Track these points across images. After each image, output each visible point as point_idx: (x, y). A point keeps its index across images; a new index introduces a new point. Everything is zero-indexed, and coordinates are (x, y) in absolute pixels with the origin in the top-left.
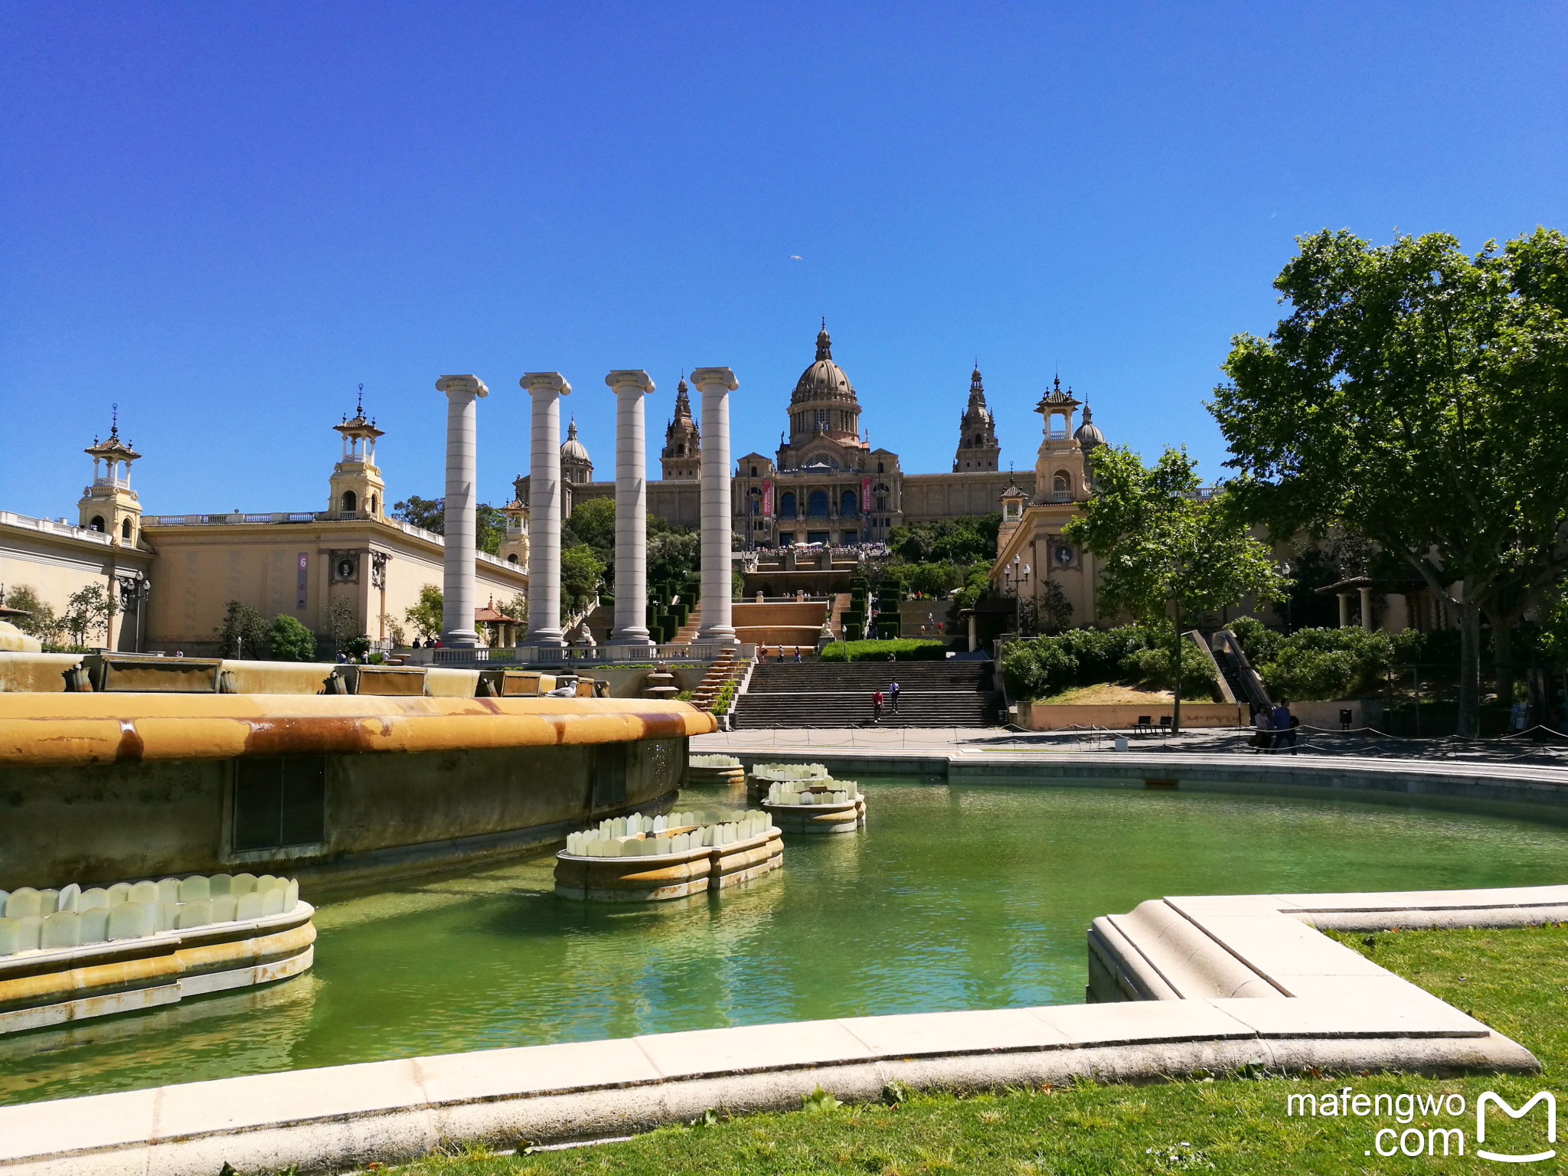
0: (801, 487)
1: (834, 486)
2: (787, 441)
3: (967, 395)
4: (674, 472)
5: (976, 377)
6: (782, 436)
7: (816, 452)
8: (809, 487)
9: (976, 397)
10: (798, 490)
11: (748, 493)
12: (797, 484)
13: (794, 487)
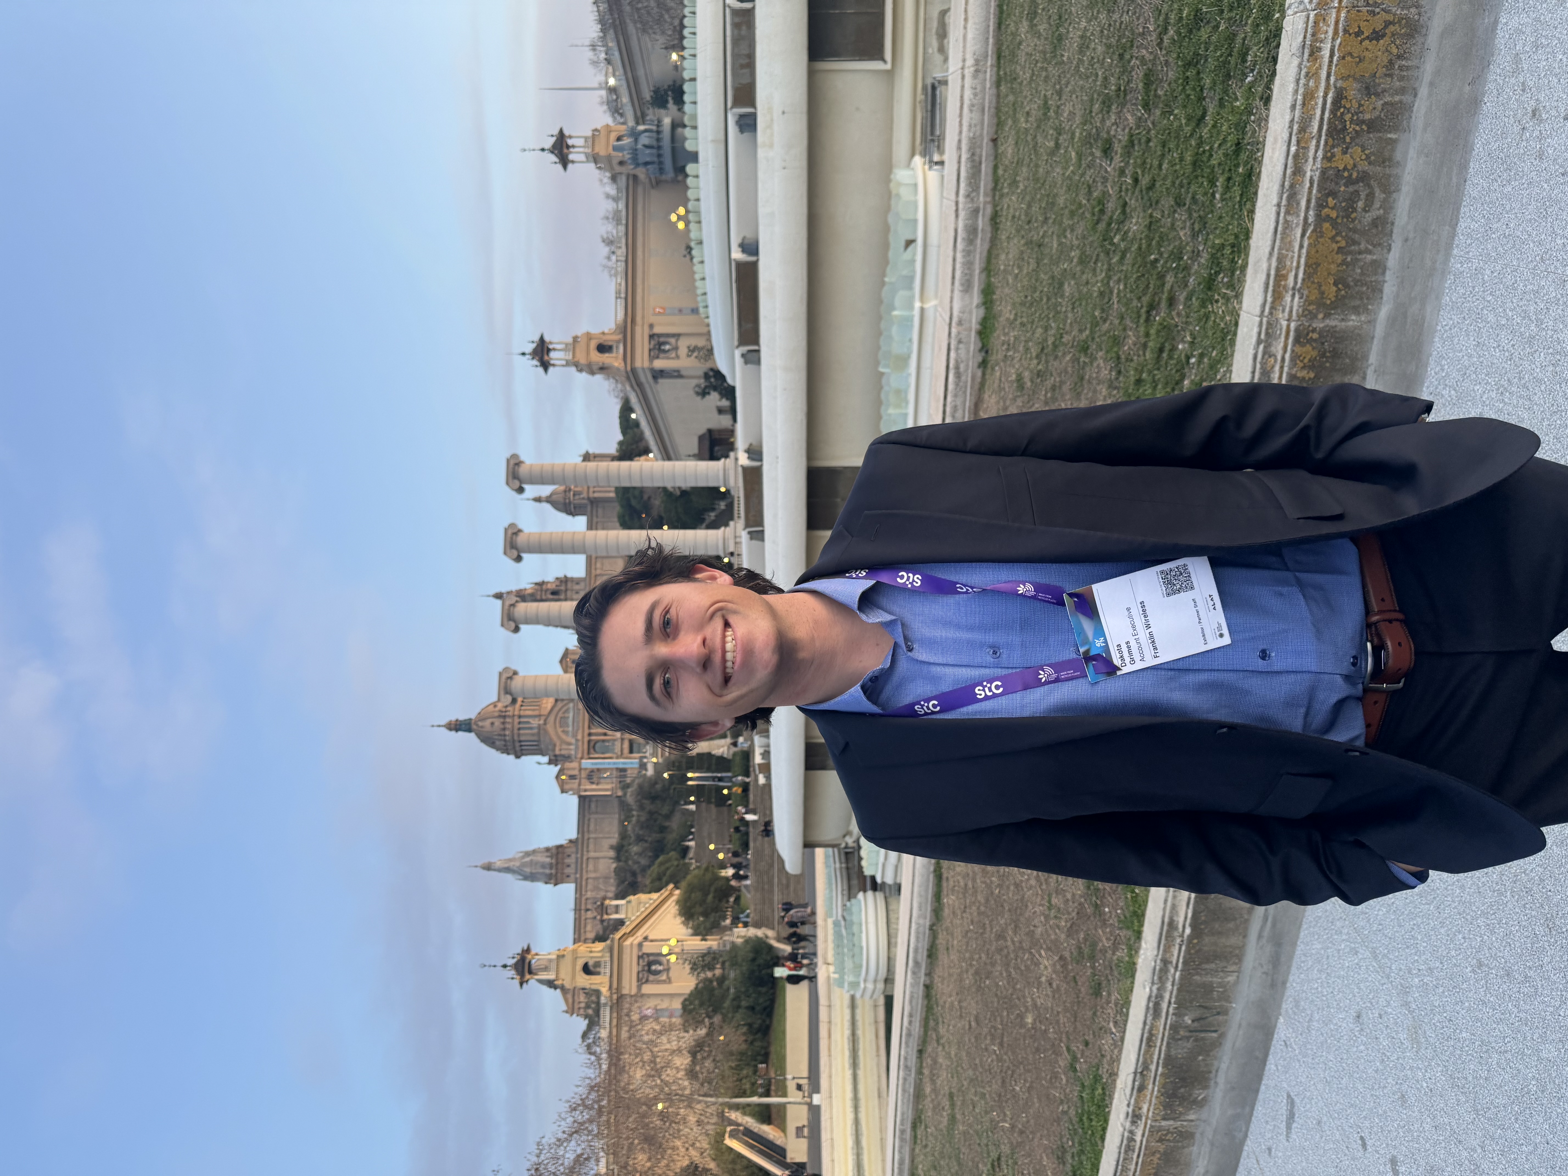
0: (590, 734)
2: (546, 759)
4: (567, 871)
6: (539, 763)
8: (589, 728)
10: (593, 738)
11: (592, 783)
12: (586, 739)
13: (589, 741)
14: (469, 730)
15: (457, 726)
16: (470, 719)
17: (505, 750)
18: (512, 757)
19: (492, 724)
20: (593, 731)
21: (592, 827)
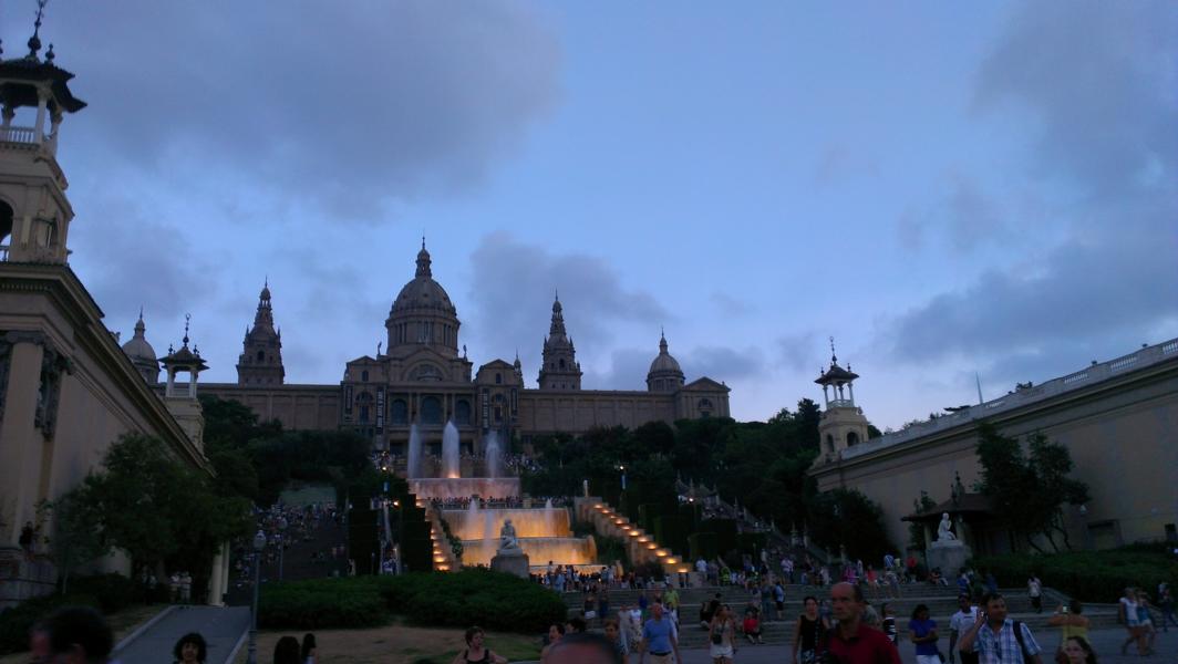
0: (414, 395)
1: (449, 395)
2: (384, 352)
3: (549, 323)
4: (254, 376)
5: (557, 308)
6: (380, 345)
7: (422, 363)
8: (422, 394)
9: (558, 326)
10: (410, 397)
11: (358, 398)
12: (410, 391)
13: (406, 394)
14: (418, 274)
15: (424, 261)
16: (430, 275)
17: (397, 309)
18: (387, 317)
19: (426, 295)
20: (418, 398)
21: (305, 400)
